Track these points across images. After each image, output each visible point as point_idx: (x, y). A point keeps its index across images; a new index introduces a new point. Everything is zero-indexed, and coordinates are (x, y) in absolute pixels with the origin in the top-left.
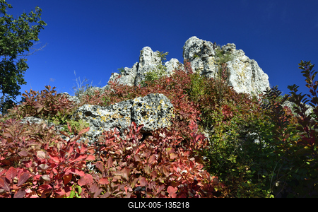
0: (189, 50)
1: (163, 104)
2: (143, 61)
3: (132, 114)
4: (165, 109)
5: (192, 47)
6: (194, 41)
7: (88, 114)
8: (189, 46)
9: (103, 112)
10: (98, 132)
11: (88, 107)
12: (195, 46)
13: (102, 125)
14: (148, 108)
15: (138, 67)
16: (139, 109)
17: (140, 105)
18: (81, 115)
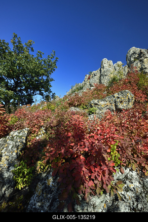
0: (130, 57)
1: (129, 95)
2: (103, 67)
3: (115, 102)
4: (130, 98)
5: (132, 54)
6: (134, 50)
7: (96, 104)
8: (131, 53)
9: (102, 103)
10: (101, 112)
11: (96, 101)
12: (134, 53)
13: (102, 109)
14: (123, 99)
15: (100, 70)
16: (119, 100)
17: (118, 98)
18: (93, 105)
